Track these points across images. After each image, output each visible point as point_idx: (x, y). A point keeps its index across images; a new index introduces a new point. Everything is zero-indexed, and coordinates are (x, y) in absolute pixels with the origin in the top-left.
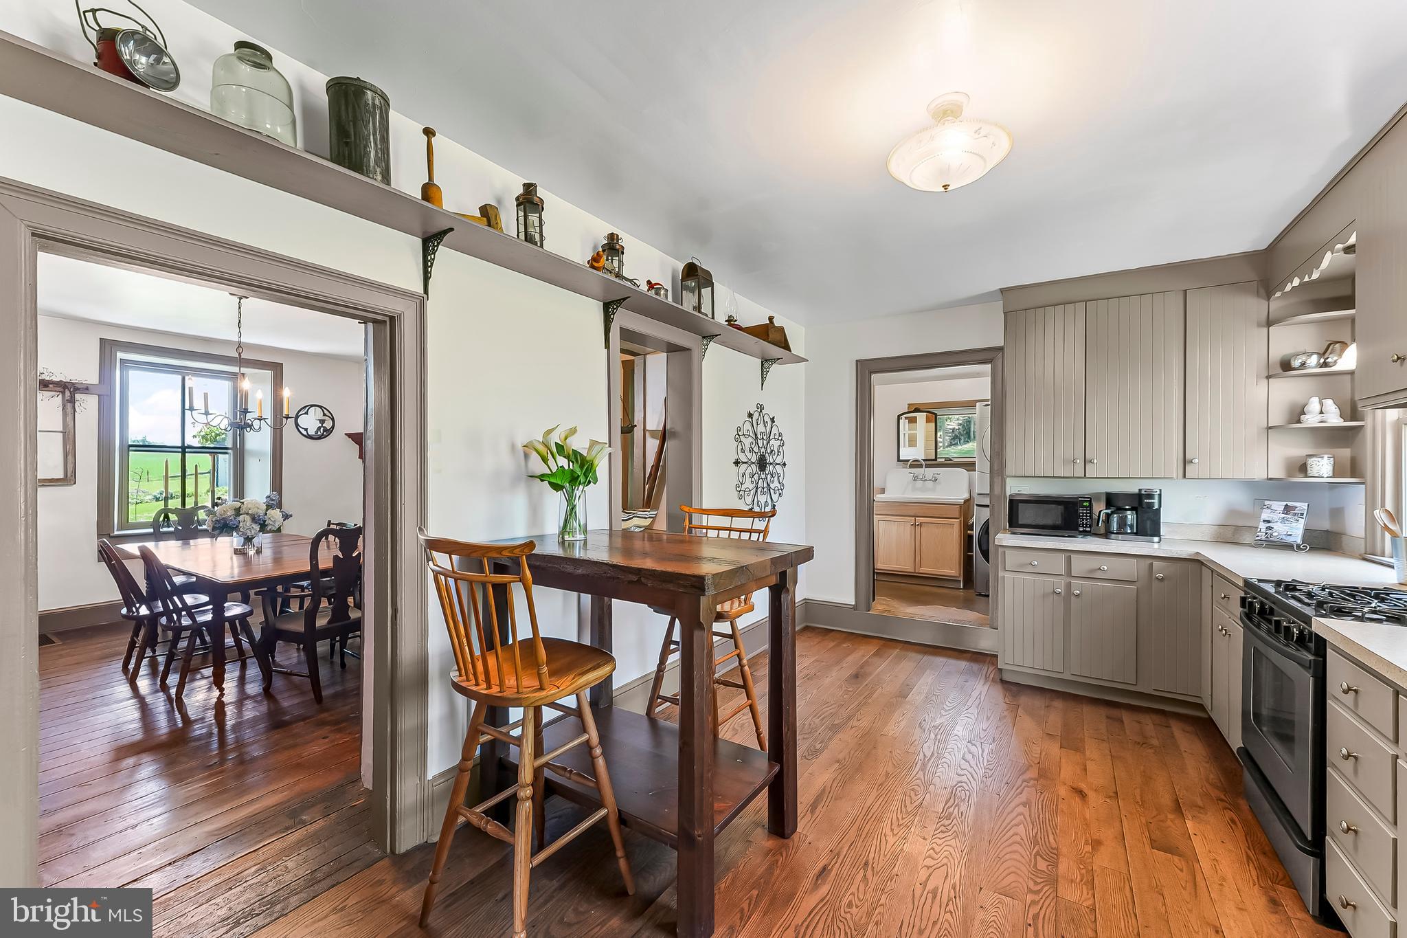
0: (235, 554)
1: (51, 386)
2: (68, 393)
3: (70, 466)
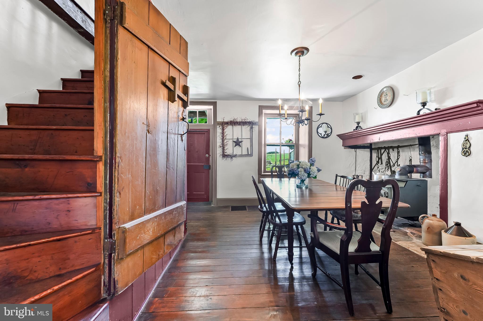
0: (297, 188)
1: (247, 123)
2: (251, 125)
3: (252, 150)
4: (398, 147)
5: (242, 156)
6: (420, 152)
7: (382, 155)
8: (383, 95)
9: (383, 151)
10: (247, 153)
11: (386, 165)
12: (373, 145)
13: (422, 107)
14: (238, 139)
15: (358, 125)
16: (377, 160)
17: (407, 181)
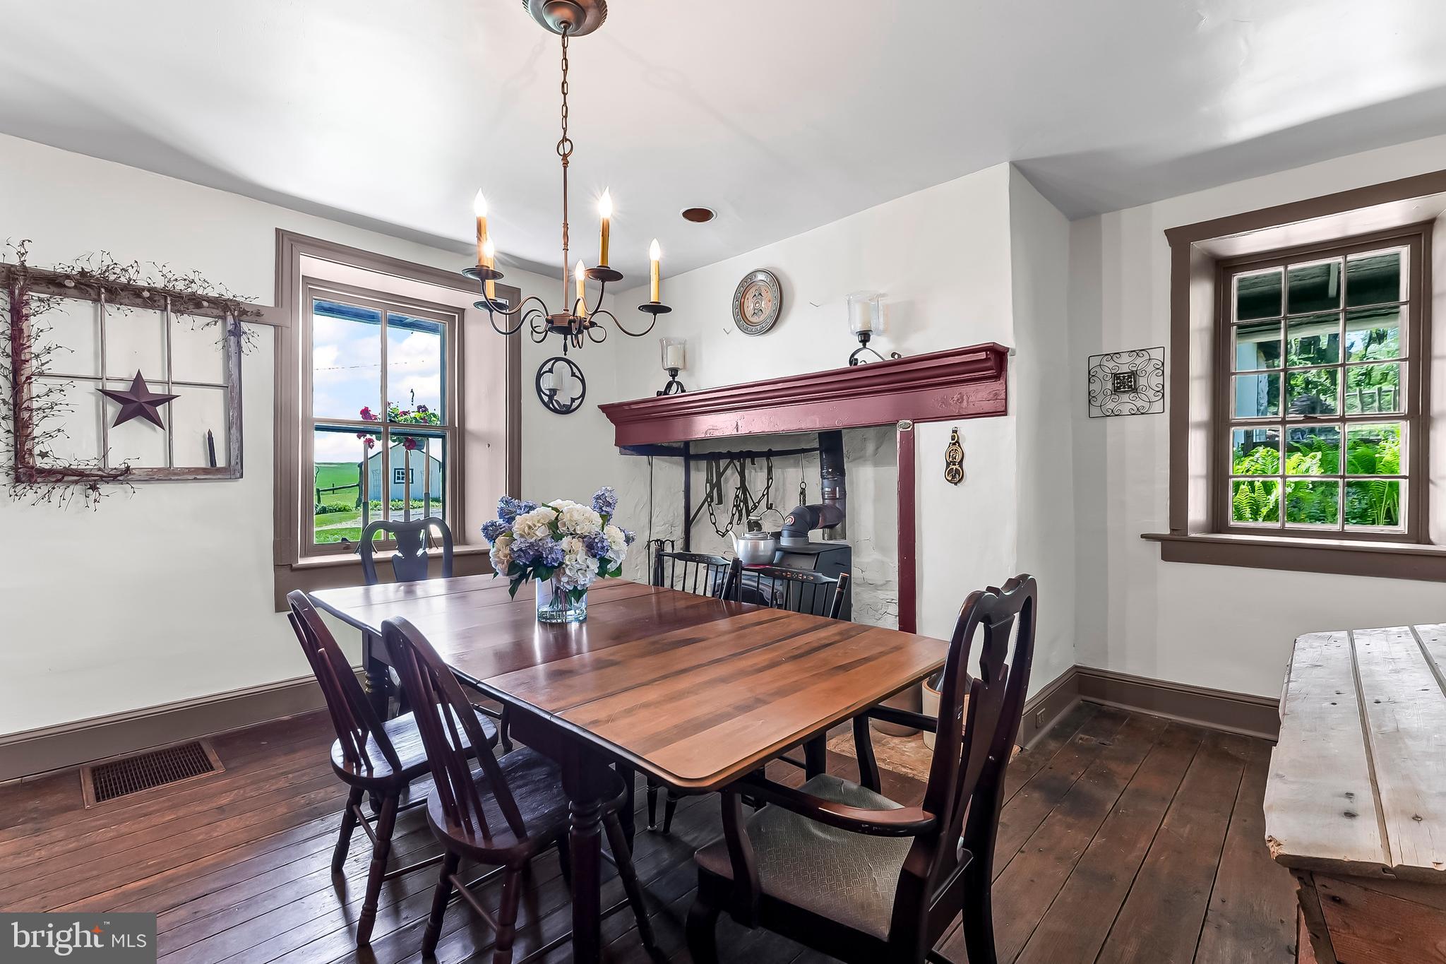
1: (205, 304)
2: (230, 320)
3: (234, 446)
4: (769, 454)
5: (167, 475)
6: (822, 469)
7: (720, 475)
8: (750, 295)
9: (723, 463)
10: (202, 462)
11: (734, 506)
12: (691, 444)
13: (861, 345)
14: (139, 382)
15: (674, 378)
16: (708, 490)
17: (819, 553)
